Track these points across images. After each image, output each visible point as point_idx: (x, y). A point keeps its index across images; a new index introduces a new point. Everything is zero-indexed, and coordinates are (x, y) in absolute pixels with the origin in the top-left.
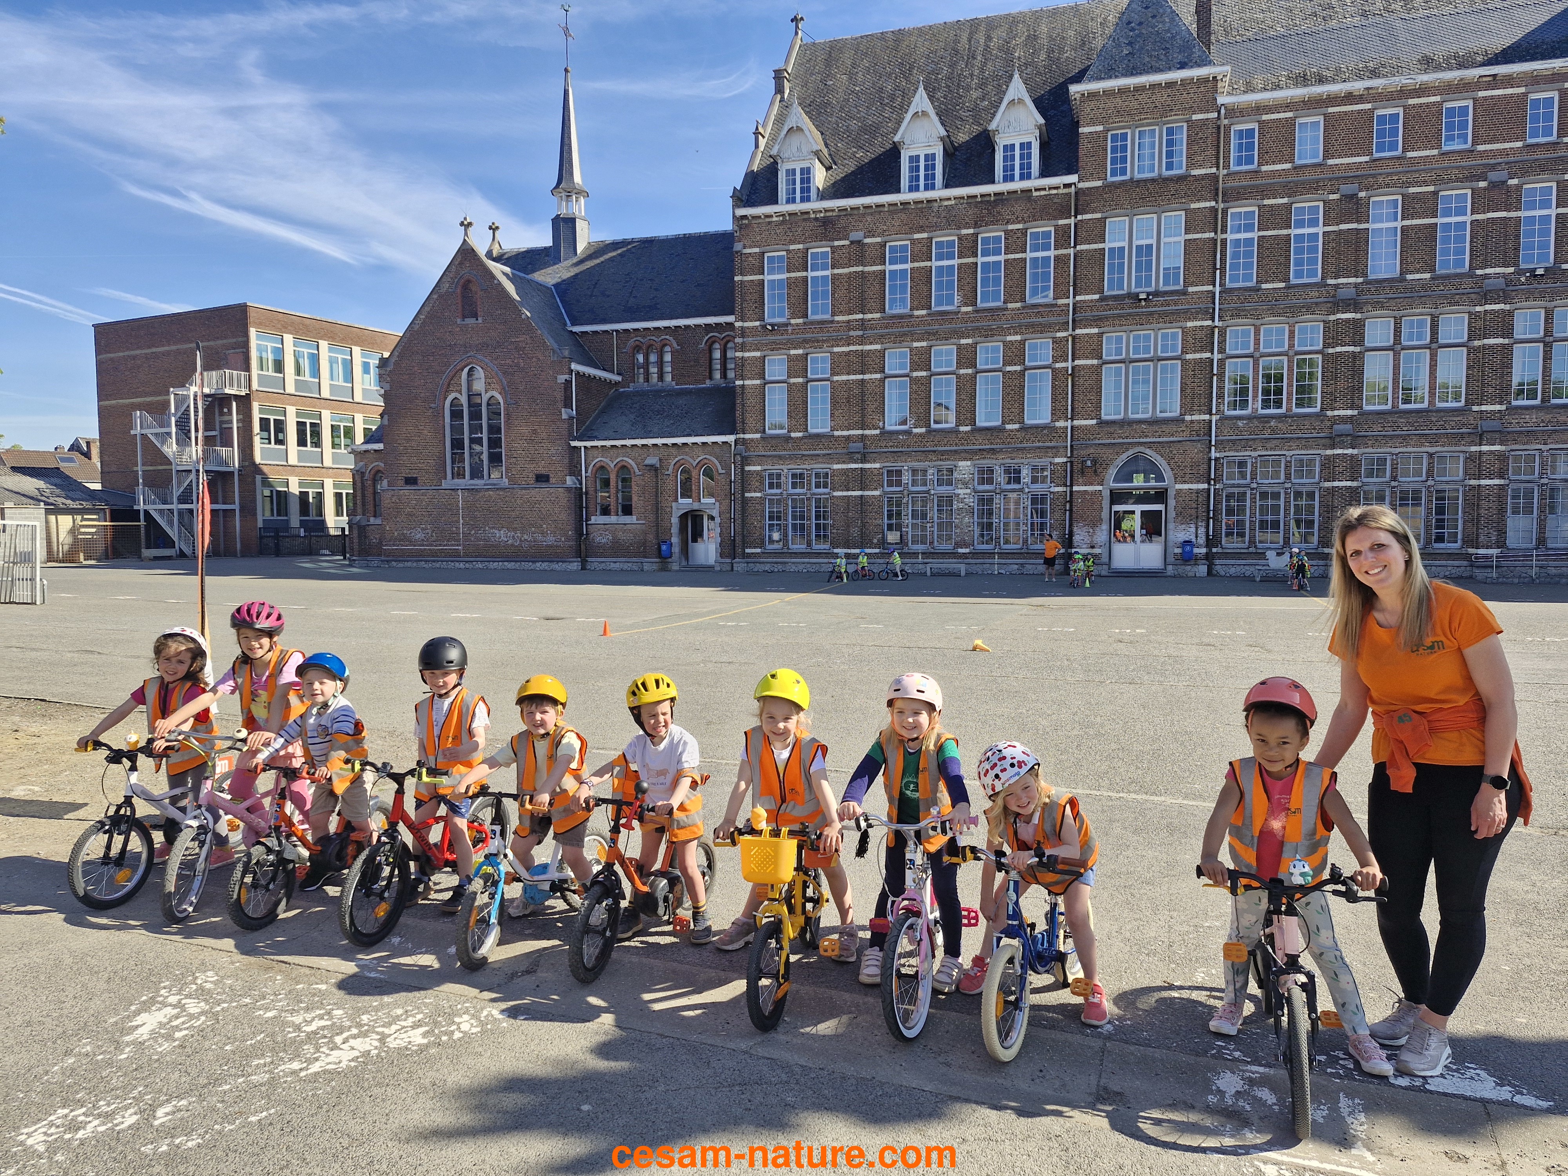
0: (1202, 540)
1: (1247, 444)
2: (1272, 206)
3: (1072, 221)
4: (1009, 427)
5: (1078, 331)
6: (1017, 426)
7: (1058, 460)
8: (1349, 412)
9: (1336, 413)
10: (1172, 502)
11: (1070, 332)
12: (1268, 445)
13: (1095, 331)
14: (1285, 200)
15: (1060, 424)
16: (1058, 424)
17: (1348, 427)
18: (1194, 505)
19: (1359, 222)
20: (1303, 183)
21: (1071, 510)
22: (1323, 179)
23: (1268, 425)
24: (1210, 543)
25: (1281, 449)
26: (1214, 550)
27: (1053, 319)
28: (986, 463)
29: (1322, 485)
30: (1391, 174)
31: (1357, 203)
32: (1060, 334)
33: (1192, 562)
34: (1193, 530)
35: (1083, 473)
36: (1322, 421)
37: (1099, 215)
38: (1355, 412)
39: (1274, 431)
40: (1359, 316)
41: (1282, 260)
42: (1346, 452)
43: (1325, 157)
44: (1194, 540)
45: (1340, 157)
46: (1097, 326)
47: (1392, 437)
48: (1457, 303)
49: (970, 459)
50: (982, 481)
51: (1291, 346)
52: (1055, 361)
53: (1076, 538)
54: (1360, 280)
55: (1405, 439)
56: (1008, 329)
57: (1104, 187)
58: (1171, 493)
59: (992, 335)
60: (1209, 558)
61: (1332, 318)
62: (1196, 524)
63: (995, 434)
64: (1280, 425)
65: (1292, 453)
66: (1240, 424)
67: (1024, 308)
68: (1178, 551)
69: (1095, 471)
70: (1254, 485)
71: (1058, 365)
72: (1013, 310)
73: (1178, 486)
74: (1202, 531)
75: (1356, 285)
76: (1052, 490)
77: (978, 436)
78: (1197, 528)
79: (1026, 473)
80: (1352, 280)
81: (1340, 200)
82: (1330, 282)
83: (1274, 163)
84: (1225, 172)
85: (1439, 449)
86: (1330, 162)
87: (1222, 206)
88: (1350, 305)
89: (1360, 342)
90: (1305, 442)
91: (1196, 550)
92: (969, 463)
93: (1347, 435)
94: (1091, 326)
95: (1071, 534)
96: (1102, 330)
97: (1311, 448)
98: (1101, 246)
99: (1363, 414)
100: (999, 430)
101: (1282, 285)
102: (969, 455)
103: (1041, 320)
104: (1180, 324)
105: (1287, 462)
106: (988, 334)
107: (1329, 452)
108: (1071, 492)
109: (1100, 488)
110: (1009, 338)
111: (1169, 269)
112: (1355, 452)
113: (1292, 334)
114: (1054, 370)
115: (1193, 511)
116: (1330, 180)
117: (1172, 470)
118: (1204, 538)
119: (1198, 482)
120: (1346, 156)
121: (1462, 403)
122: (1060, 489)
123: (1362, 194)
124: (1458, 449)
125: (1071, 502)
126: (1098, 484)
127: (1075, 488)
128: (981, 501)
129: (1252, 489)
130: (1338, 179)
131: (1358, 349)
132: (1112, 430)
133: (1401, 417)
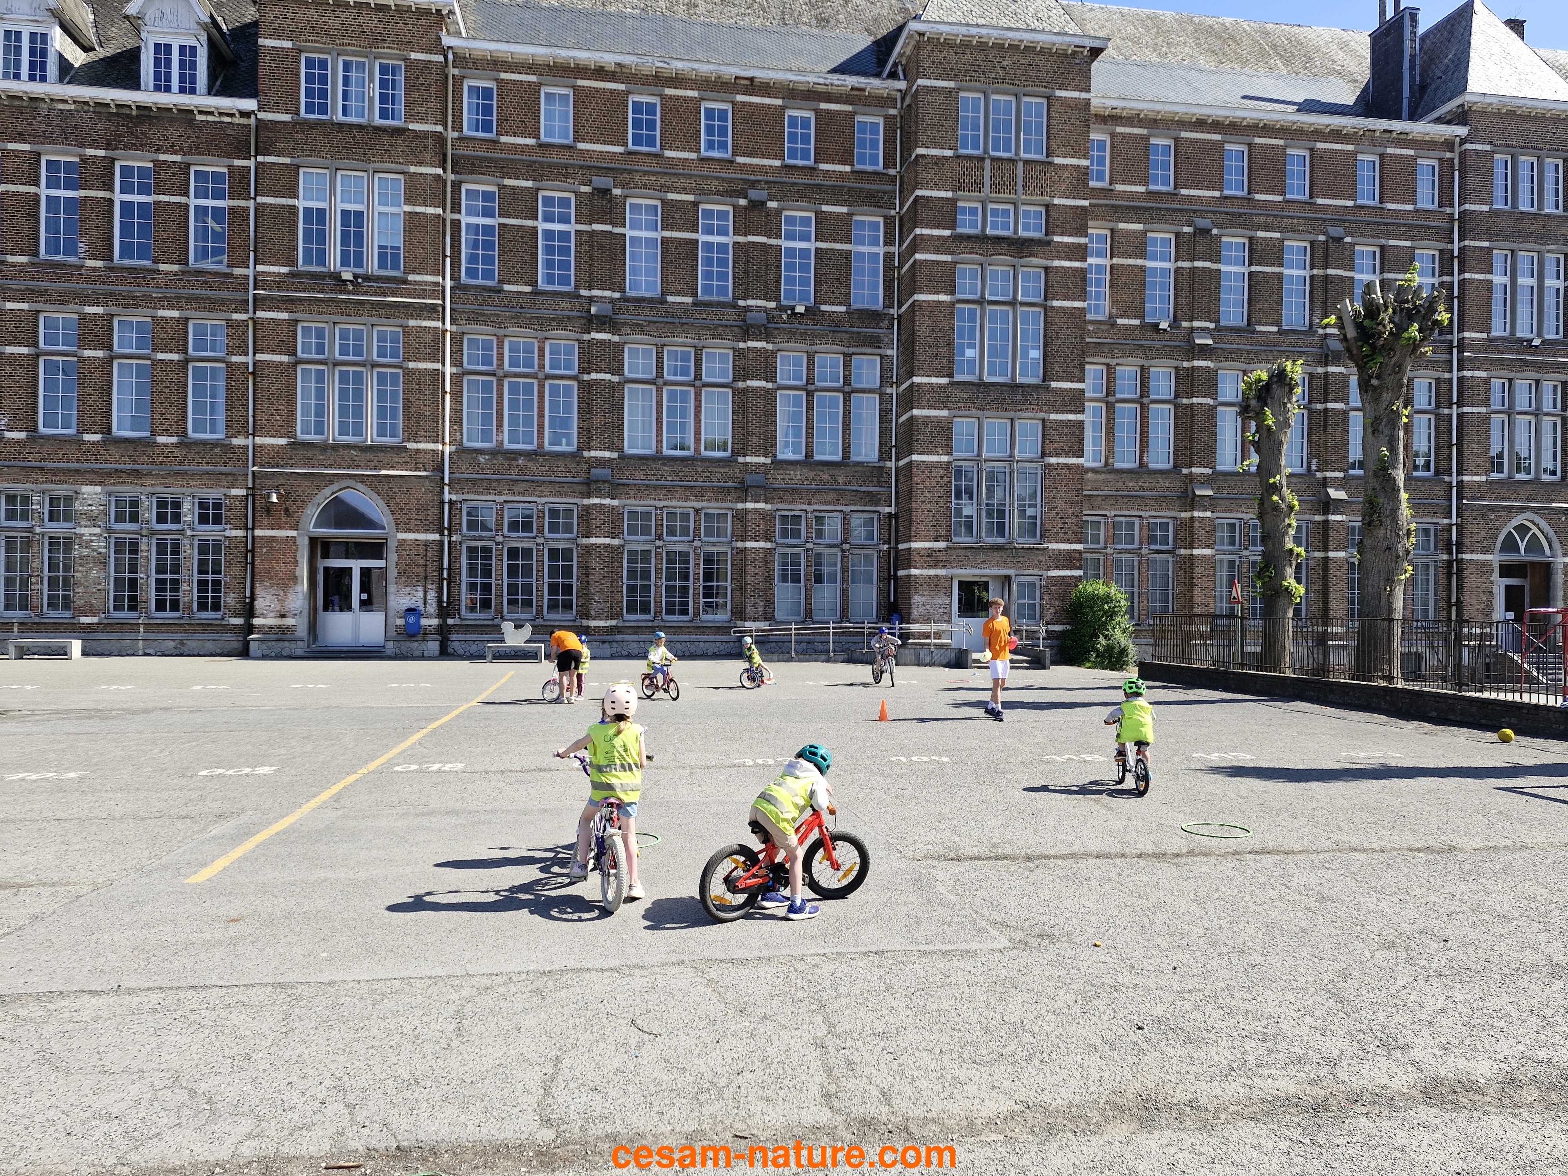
0: (432, 608)
1: (488, 486)
2: (514, 188)
3: (251, 163)
4: (161, 440)
5: (260, 314)
6: (173, 440)
7: (235, 492)
8: (607, 454)
9: (593, 453)
10: (393, 557)
11: (251, 315)
12: (516, 489)
13: (285, 316)
14: (529, 184)
15: (238, 441)
16: (236, 441)
17: (607, 471)
18: (422, 562)
19: (614, 224)
20: (550, 165)
21: (253, 564)
22: (573, 166)
23: (514, 463)
24: (444, 612)
25: (531, 495)
26: (450, 621)
27: (226, 294)
28: (128, 491)
29: (579, 541)
30: (646, 173)
31: (610, 201)
32: (236, 316)
33: (420, 637)
34: (420, 594)
35: (268, 511)
36: (578, 463)
37: (287, 160)
38: (615, 455)
39: (522, 470)
40: (616, 338)
41: (527, 257)
42: (603, 501)
43: (576, 140)
44: (422, 608)
45: (591, 141)
46: (287, 310)
47: (655, 488)
48: (719, 337)
49: (100, 484)
50: (119, 518)
51: (542, 366)
52: (231, 353)
53: (259, 604)
54: (617, 295)
55: (670, 491)
56: (160, 299)
57: (294, 124)
58: (392, 545)
59: (136, 306)
60: (443, 632)
61: (586, 337)
62: (425, 587)
63: (139, 448)
64: (530, 464)
65: (544, 500)
66: (481, 459)
67: (183, 273)
68: (400, 622)
69: (287, 510)
70: (500, 539)
71: (235, 359)
72: (167, 273)
73: (401, 536)
74: (432, 596)
75: (612, 301)
76: (227, 533)
77: (111, 448)
78: (425, 592)
79: (189, 510)
80: (607, 293)
81: (592, 194)
82: (584, 292)
83: (515, 134)
84: (456, 135)
85: (705, 504)
86: (581, 146)
87: (451, 177)
88: (605, 323)
89: (619, 371)
90: (559, 488)
91: (424, 622)
92: (98, 489)
93: (604, 482)
94: (279, 309)
95: (253, 598)
96: (294, 316)
97: (567, 495)
98: (290, 202)
99: (623, 457)
100: (148, 443)
101: (528, 289)
102: (100, 477)
103: (209, 293)
104: (399, 321)
105: (539, 511)
106: (130, 302)
107: (586, 502)
108: (253, 537)
109: (293, 533)
110: (161, 313)
111: (386, 247)
112: (615, 503)
113: (541, 350)
114: (229, 364)
115: (421, 570)
116: (581, 167)
117: (393, 513)
118: (435, 605)
119: (427, 531)
120: (598, 142)
121: (728, 454)
122: (240, 533)
123: (617, 192)
124: (724, 505)
125: (253, 551)
126: (291, 528)
127: (258, 532)
128: (119, 547)
129: (497, 544)
130: (589, 168)
131: (616, 379)
132: (310, 454)
133: (664, 464)
